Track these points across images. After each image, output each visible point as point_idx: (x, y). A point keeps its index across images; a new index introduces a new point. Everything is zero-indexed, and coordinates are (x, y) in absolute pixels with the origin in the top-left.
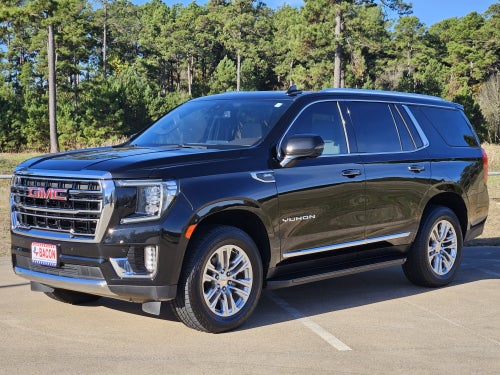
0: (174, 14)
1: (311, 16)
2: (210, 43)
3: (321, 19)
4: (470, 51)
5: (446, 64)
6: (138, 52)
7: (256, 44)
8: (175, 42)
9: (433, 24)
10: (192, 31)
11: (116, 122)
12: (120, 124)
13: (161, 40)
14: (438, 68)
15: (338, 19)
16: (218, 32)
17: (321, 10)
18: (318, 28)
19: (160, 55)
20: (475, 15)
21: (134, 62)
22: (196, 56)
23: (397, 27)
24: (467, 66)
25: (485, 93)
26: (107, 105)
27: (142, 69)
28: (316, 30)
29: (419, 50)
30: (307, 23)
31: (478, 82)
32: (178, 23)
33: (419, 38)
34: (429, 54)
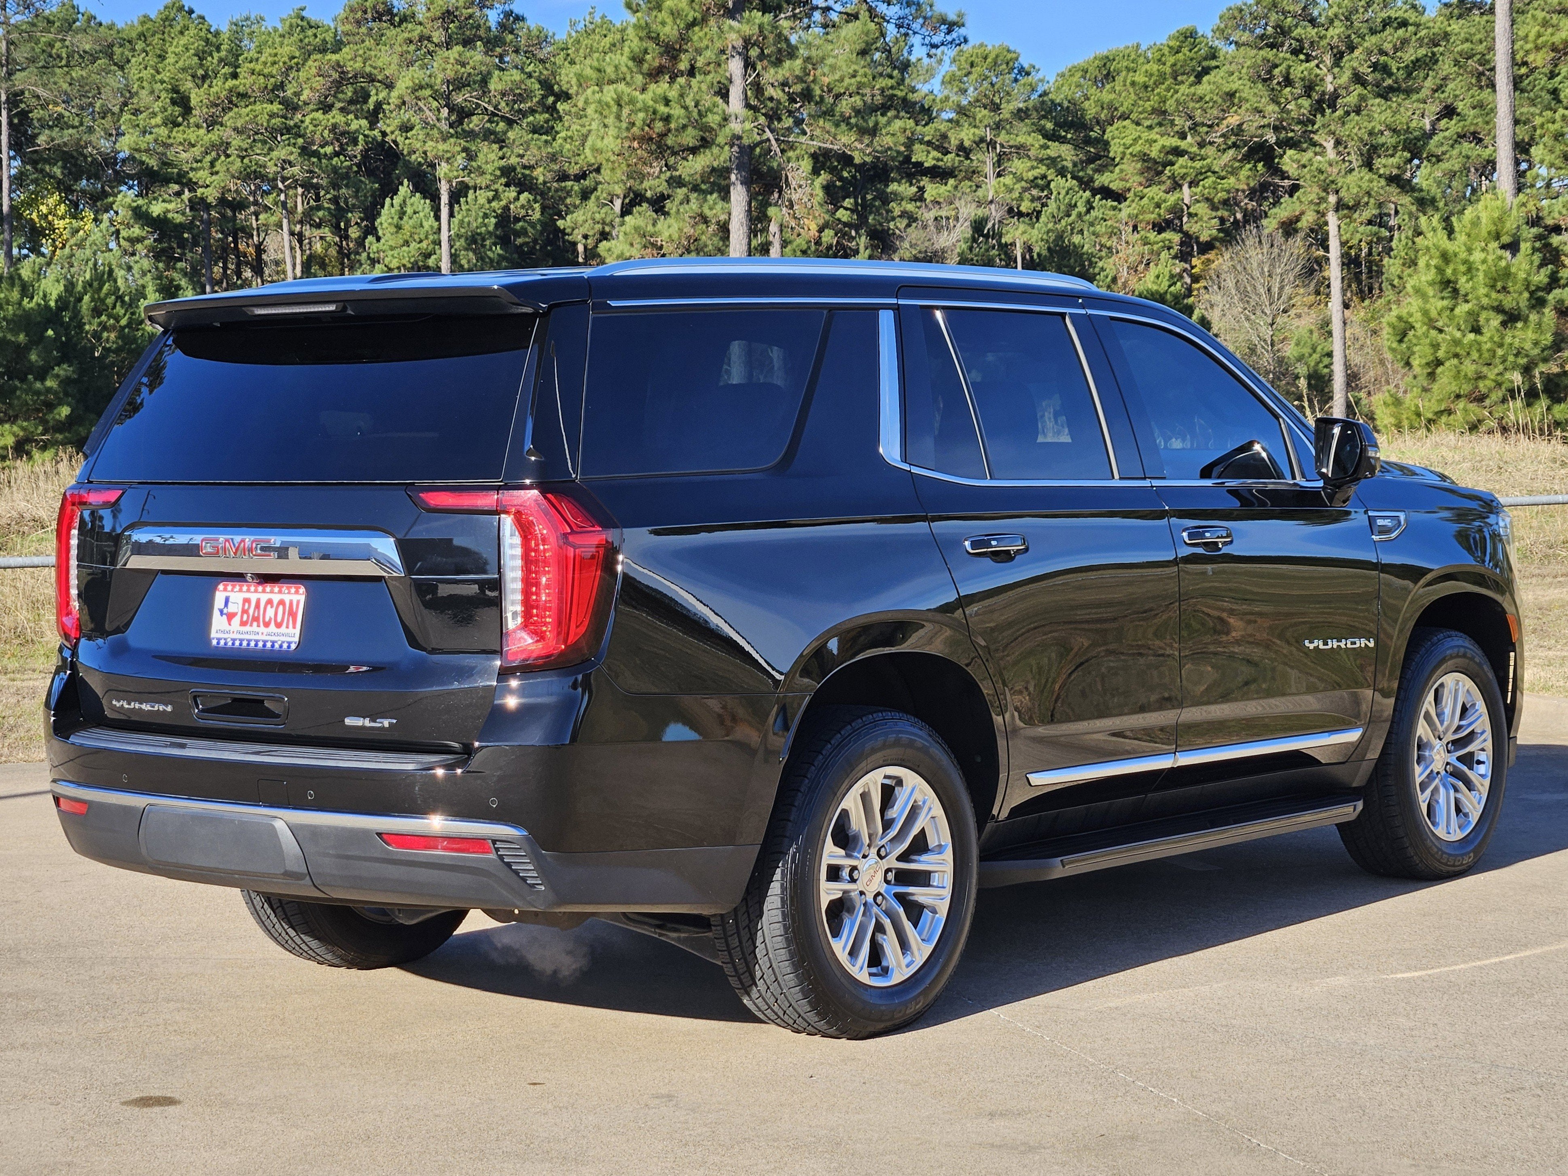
0: (236, 53)
1: (653, 59)
2: (355, 142)
3: (683, 66)
4: (1178, 152)
5: (1107, 193)
6: (120, 179)
7: (501, 141)
8: (237, 141)
9: (1062, 69)
10: (291, 106)
11: (50, 406)
12: (65, 411)
13: (192, 135)
14: (1081, 208)
15: (735, 66)
16: (379, 106)
17: (683, 39)
18: (673, 94)
19: (192, 186)
20: (1189, 36)
21: (108, 208)
22: (307, 186)
23: (949, 81)
24: (1172, 198)
25: (1230, 283)
26: (21, 351)
27: (136, 231)
28: (667, 102)
29: (1021, 150)
30: (639, 79)
31: (1206, 247)
32: (244, 82)
33: (1021, 114)
34: (1052, 162)
